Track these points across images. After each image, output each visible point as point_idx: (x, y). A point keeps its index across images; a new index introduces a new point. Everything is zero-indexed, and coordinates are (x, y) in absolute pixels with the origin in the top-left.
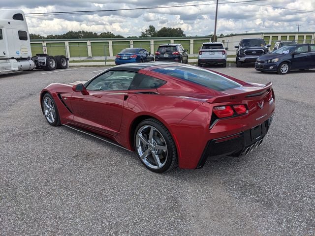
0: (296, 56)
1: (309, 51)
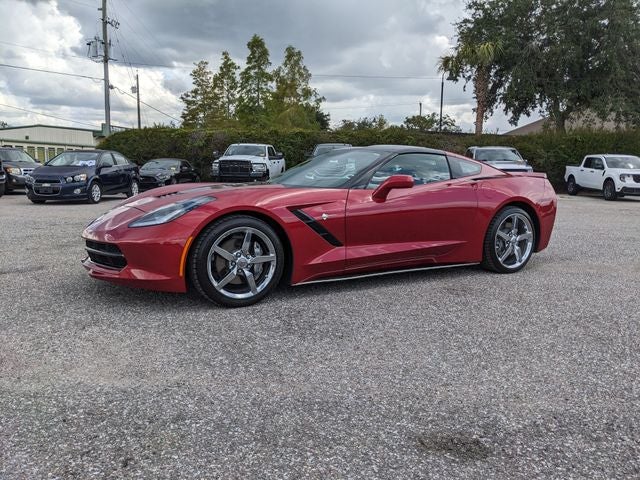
0: (104, 172)
1: (115, 163)
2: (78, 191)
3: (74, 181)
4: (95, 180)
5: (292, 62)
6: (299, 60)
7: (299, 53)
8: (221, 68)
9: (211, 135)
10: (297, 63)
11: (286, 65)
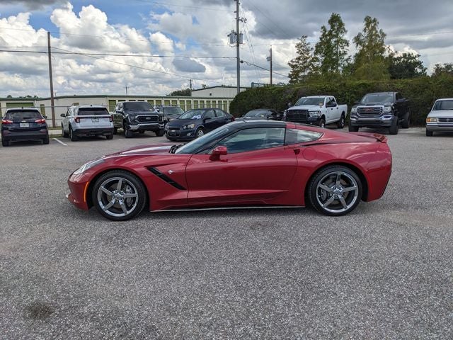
1: (216, 116)
2: (189, 134)
3: (187, 128)
4: (201, 127)
5: (370, 28)
6: (375, 24)
7: (375, 20)
8: (321, 39)
9: (297, 90)
10: (374, 28)
11: (365, 30)
